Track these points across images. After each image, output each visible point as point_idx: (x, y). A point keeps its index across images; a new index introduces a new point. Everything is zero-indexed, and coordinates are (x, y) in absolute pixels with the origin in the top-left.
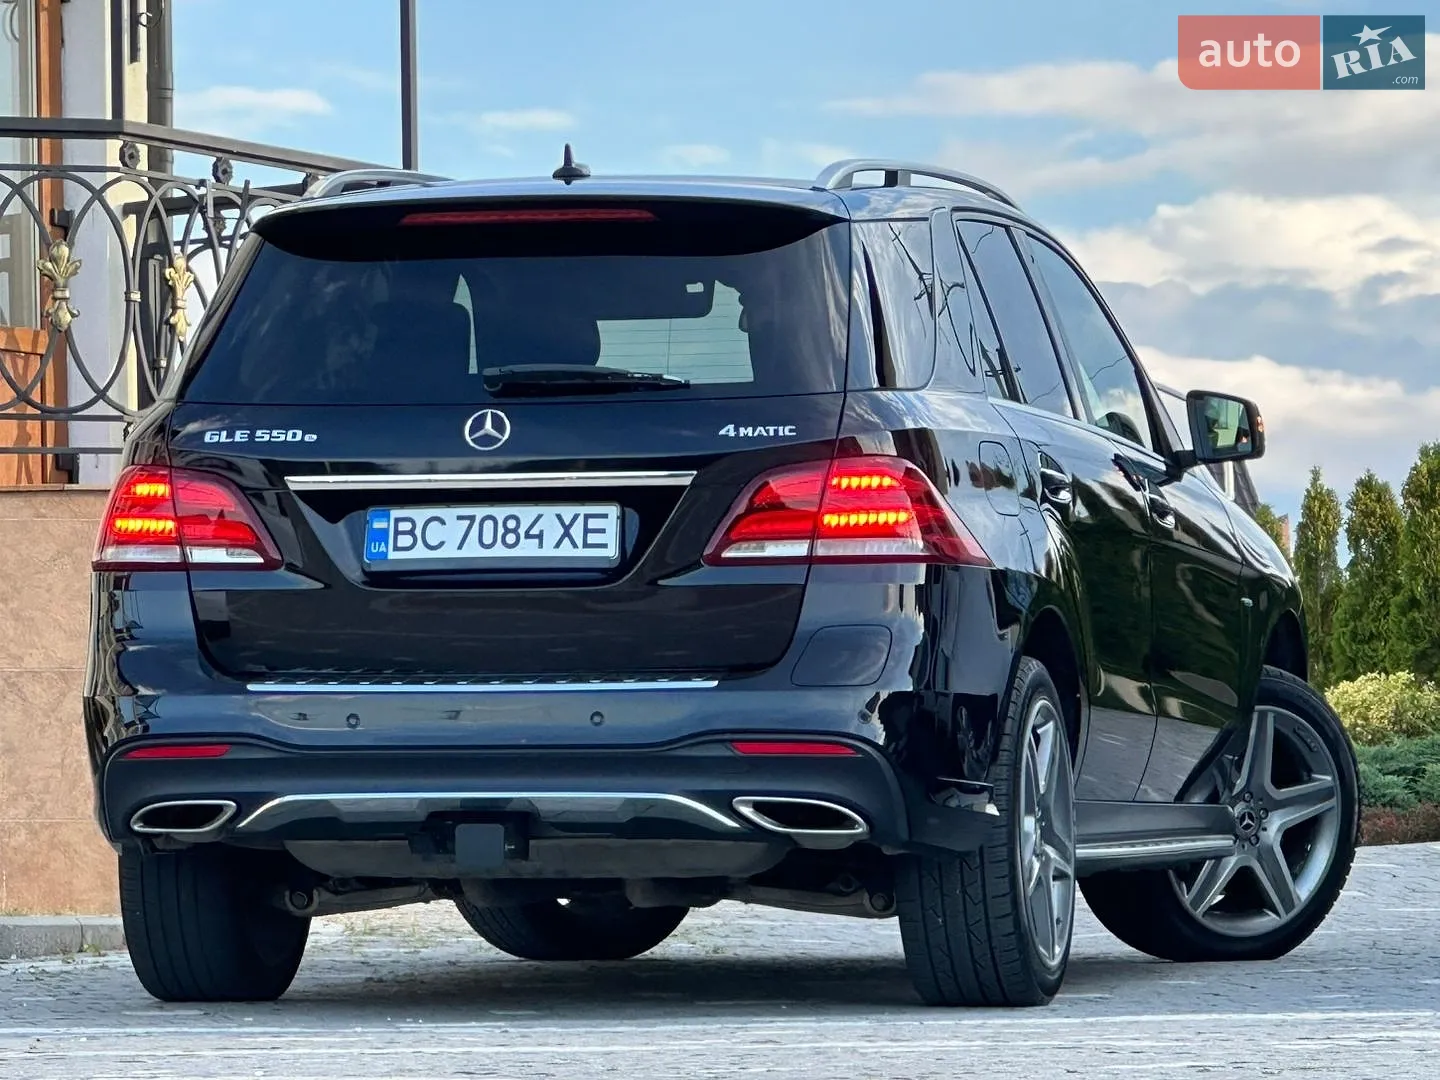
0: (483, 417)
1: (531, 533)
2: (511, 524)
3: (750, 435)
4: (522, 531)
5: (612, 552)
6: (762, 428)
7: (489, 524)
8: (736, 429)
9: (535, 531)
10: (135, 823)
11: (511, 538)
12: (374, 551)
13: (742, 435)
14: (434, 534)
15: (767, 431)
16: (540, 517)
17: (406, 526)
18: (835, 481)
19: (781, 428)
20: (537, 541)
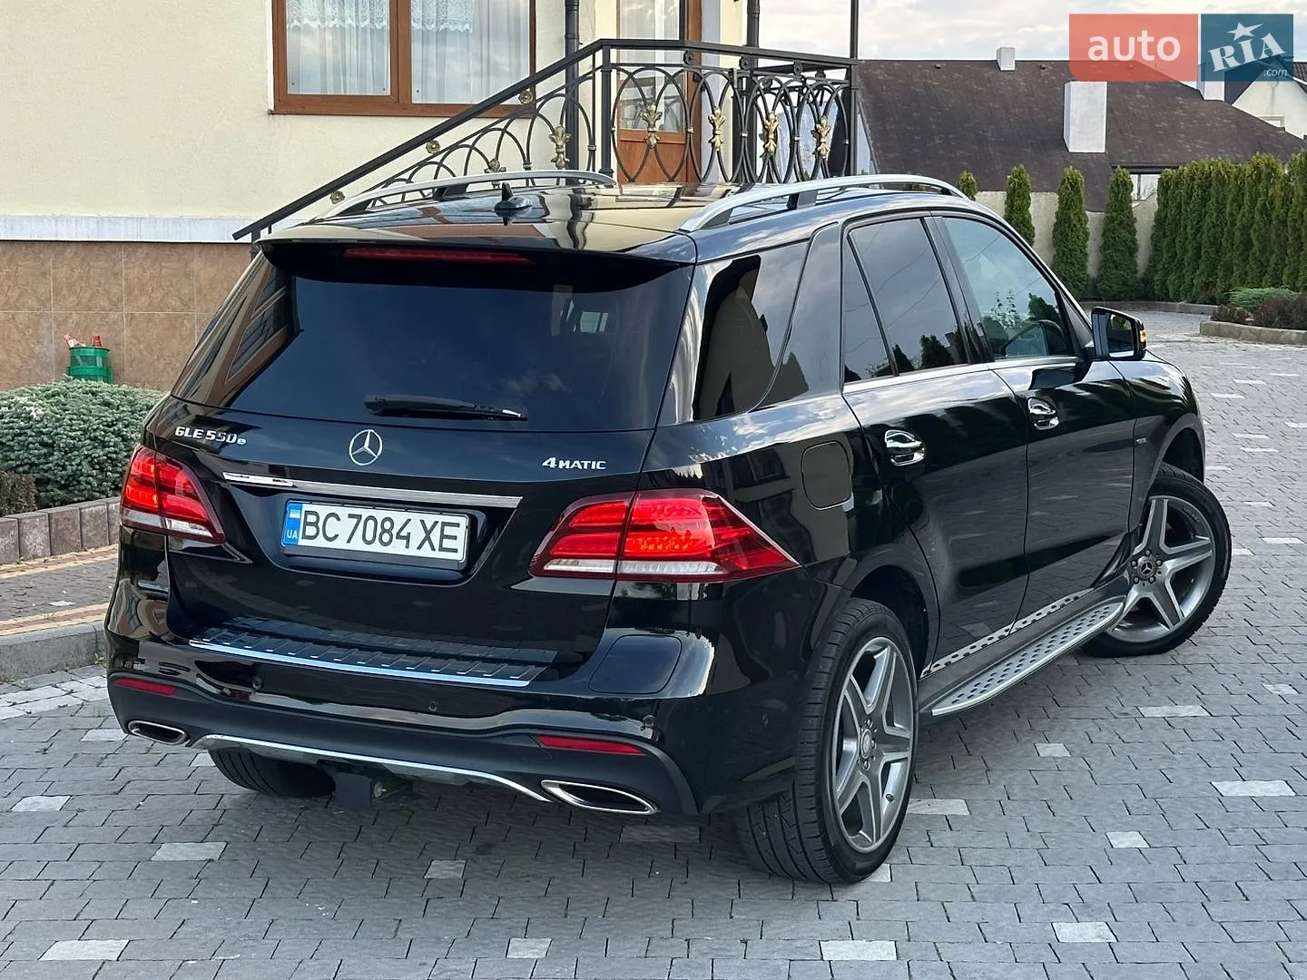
1: (401, 534)
2: (387, 525)
3: (568, 467)
4: (394, 532)
5: (460, 556)
6: (578, 462)
7: (371, 524)
8: (557, 463)
9: (404, 533)
13: (561, 467)
15: (582, 465)
17: (312, 519)
19: (594, 463)
20: (405, 541)
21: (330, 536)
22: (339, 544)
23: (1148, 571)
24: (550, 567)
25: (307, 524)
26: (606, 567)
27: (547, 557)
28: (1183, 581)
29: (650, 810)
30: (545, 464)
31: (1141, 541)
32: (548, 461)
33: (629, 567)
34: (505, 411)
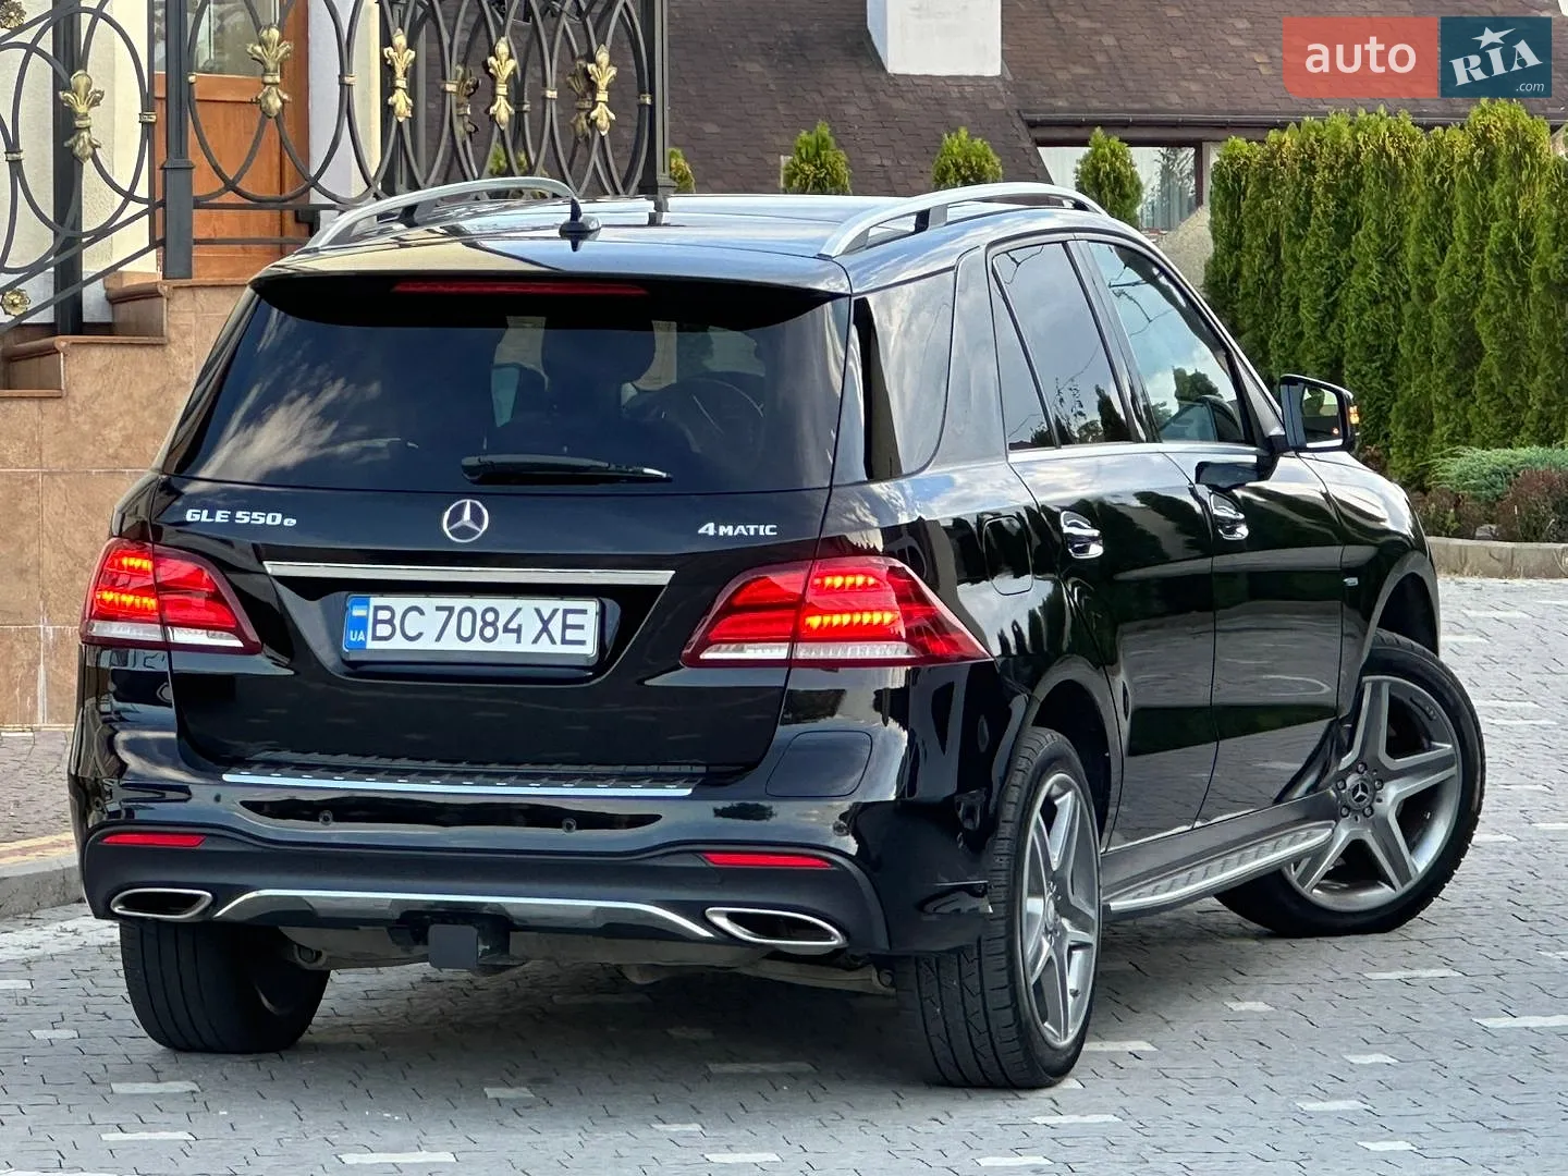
0: (461, 508)
1: (510, 626)
2: (490, 617)
3: (730, 533)
6: (742, 527)
7: (467, 616)
8: (716, 529)
9: (513, 625)
10: (115, 906)
11: (489, 632)
12: (354, 640)
13: (721, 533)
14: (413, 624)
15: (748, 530)
16: (519, 610)
18: (817, 581)
19: (762, 527)
20: (515, 635)
21: (411, 633)
22: (427, 644)
23: (1361, 798)
24: (707, 655)
25: (376, 622)
26: (779, 652)
27: (705, 644)
28: (1415, 813)
29: (837, 941)
30: (702, 531)
31: (1350, 748)
32: (705, 527)
33: (804, 652)
34: (647, 471)
